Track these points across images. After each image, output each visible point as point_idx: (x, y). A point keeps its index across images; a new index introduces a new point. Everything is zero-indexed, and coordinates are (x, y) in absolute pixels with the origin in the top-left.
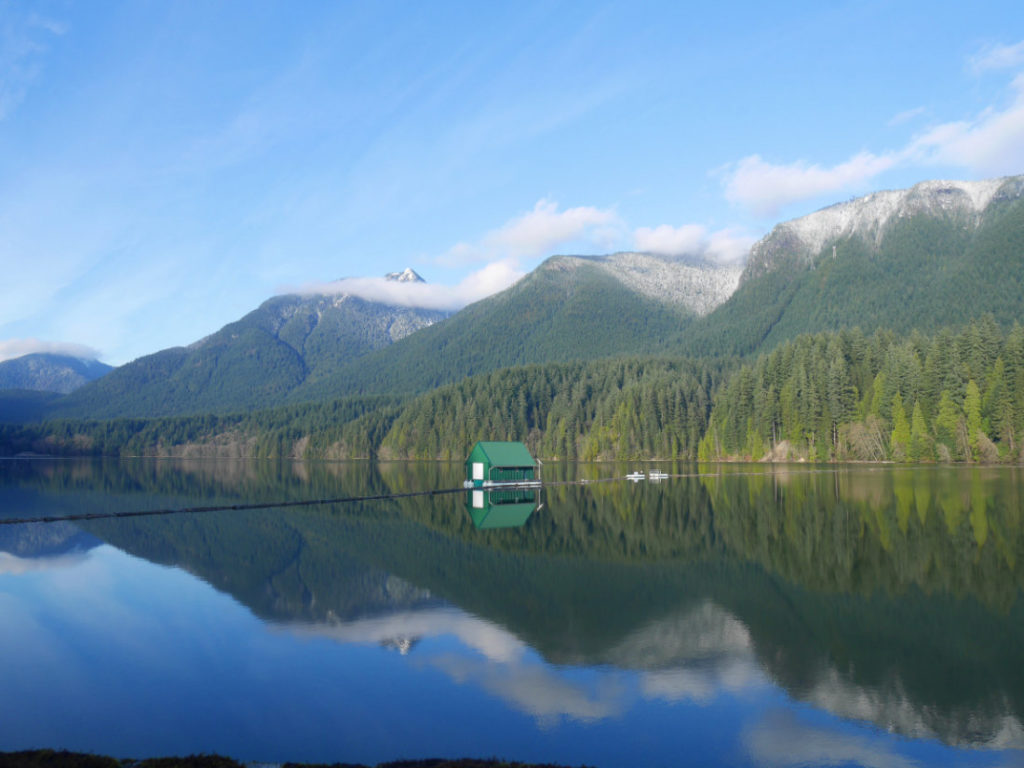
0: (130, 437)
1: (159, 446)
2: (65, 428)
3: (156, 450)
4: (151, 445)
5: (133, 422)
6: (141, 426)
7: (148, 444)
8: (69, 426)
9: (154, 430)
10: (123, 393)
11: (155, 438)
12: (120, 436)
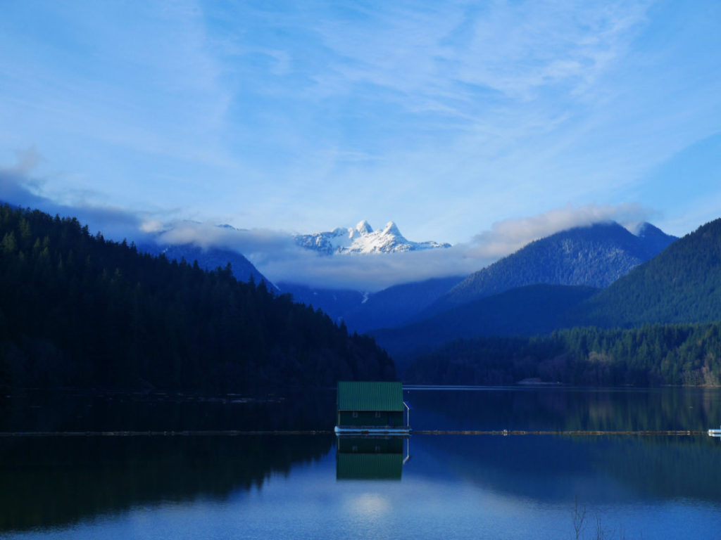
0: (664, 355)
1: (704, 369)
2: (580, 340)
3: (702, 375)
4: (694, 368)
5: (670, 331)
6: (683, 335)
7: (689, 364)
8: (584, 338)
9: (699, 343)
10: (680, 285)
11: (701, 356)
12: (650, 353)
